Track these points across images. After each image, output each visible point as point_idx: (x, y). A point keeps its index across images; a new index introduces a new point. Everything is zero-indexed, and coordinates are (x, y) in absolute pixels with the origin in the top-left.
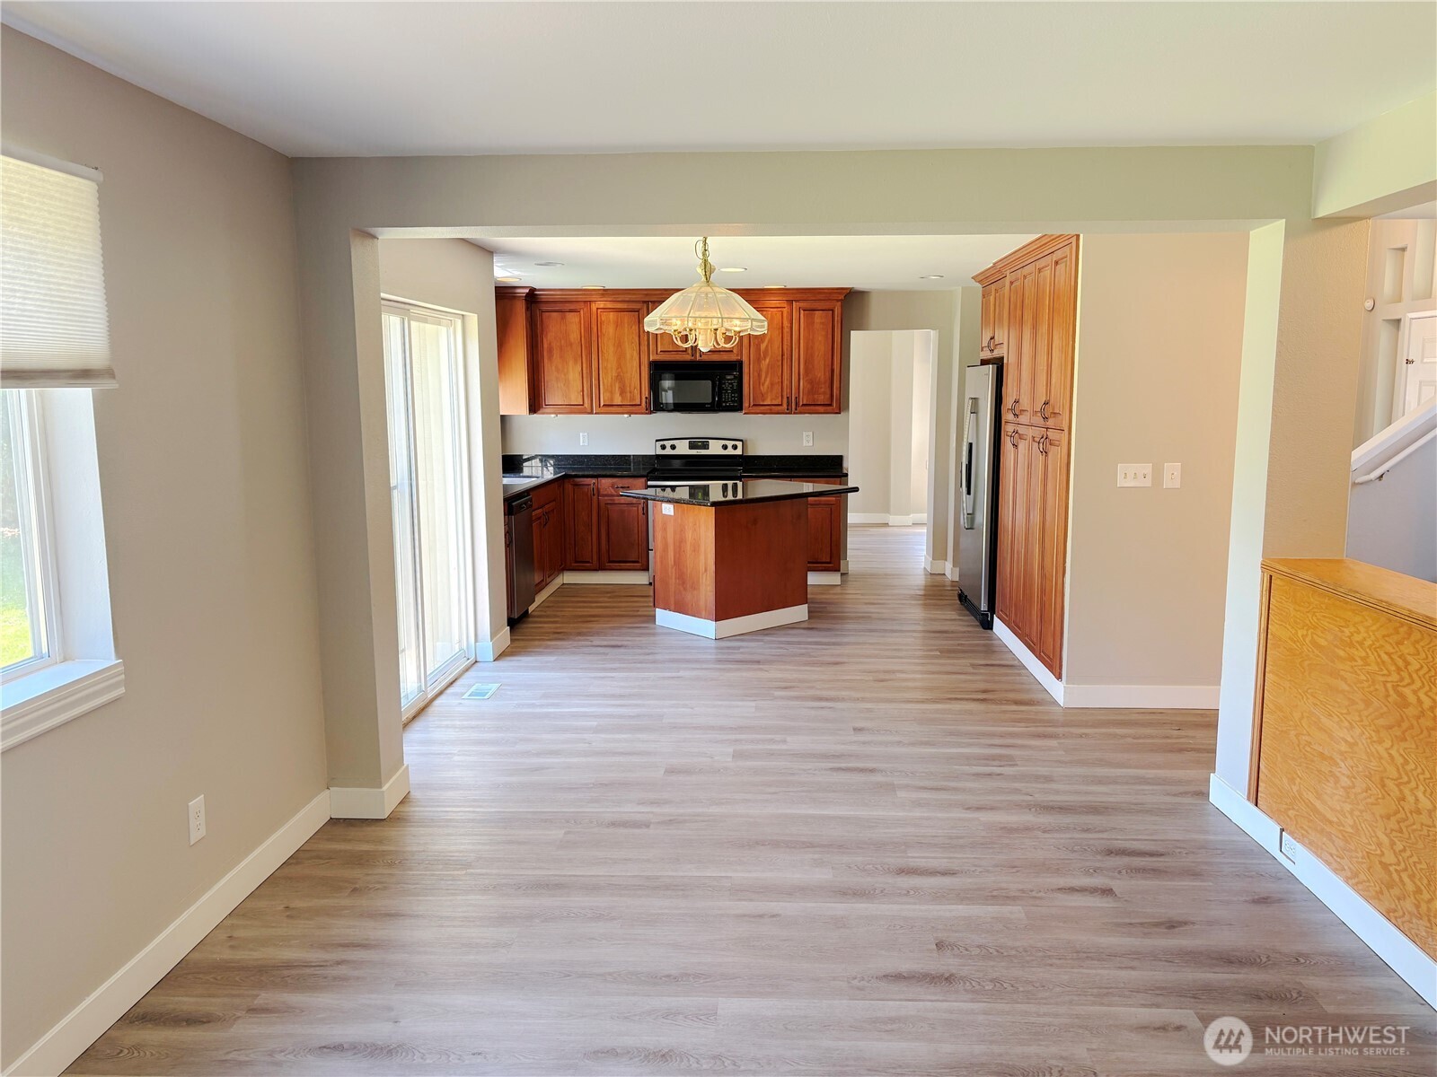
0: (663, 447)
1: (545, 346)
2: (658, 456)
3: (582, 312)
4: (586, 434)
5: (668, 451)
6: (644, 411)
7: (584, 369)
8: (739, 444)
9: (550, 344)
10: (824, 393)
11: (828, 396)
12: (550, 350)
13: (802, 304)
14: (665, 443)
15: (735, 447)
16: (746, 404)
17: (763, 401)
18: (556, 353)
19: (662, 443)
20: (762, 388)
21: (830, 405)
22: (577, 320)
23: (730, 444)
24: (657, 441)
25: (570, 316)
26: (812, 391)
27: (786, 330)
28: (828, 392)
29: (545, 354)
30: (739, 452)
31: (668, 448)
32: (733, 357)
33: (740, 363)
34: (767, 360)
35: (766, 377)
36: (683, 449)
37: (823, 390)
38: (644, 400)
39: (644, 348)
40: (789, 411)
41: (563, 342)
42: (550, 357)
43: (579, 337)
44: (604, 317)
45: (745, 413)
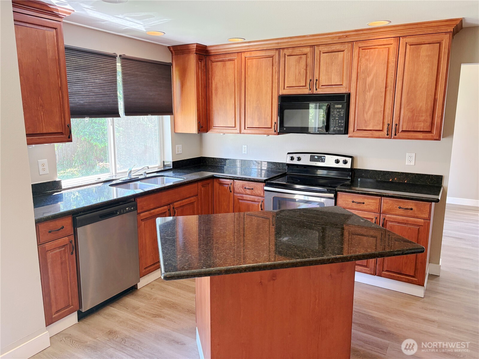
0: (292, 159)
1: (214, 86)
2: (288, 165)
3: (236, 61)
4: (246, 146)
5: (295, 162)
6: (273, 132)
7: (236, 101)
8: (349, 160)
9: (216, 85)
10: (425, 121)
11: (428, 124)
12: (216, 89)
13: (409, 40)
14: (294, 155)
15: (345, 162)
16: (351, 129)
17: (366, 126)
18: (220, 91)
19: (291, 155)
20: (365, 115)
21: (430, 132)
22: (233, 66)
23: (341, 159)
24: (288, 153)
25: (228, 64)
26: (413, 119)
27: (392, 65)
28: (429, 120)
29: (213, 92)
30: (348, 166)
31: (296, 159)
32: (342, 90)
33: (349, 95)
34: (372, 92)
35: (370, 106)
36: (306, 161)
37: (423, 118)
38: (273, 124)
39: (275, 85)
40: (389, 136)
41: (224, 82)
42: (216, 94)
43: (233, 78)
44: (249, 63)
45: (350, 137)
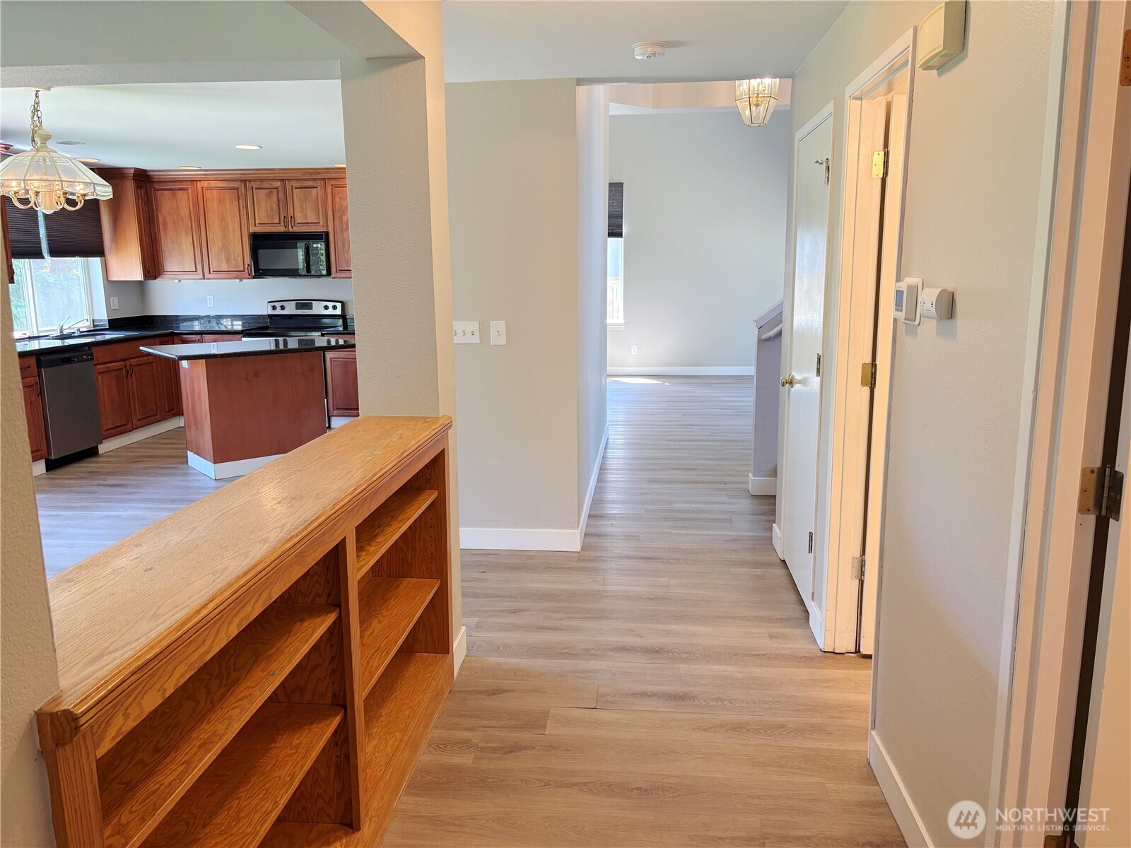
0: (274, 308)
1: (161, 220)
2: (270, 316)
3: (190, 190)
4: (211, 297)
5: (279, 312)
6: (247, 276)
7: (195, 240)
8: (339, 305)
9: (165, 218)
12: (165, 224)
14: (276, 304)
15: (335, 308)
16: (334, 270)
17: (348, 267)
18: (170, 225)
19: (272, 304)
20: (346, 255)
22: (186, 197)
23: (330, 304)
24: (269, 302)
25: (179, 193)
29: (161, 227)
30: (338, 312)
31: (279, 308)
32: (320, 229)
33: (327, 234)
36: (290, 310)
38: (246, 266)
39: (244, 221)
41: (175, 216)
42: (165, 230)
43: (188, 213)
44: (208, 194)
45: (333, 278)
